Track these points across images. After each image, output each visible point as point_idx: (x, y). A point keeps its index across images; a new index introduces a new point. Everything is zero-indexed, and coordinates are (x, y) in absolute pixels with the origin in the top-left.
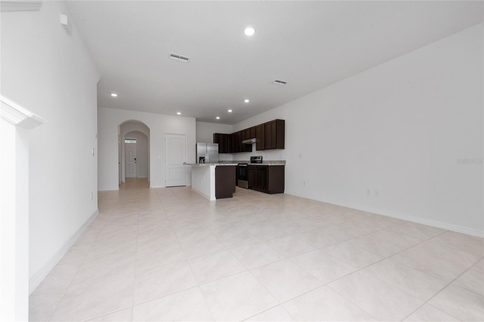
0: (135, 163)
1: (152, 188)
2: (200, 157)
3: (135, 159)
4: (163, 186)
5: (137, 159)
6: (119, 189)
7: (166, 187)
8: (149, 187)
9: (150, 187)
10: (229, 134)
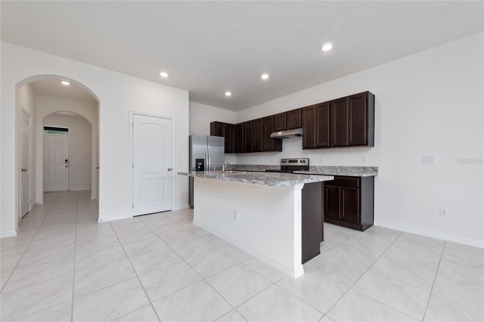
0: (66, 166)
1: (103, 221)
2: (197, 160)
3: (66, 161)
4: (127, 214)
5: (70, 161)
6: (17, 235)
7: (134, 216)
8: (97, 219)
9: (99, 221)
10: (234, 124)
